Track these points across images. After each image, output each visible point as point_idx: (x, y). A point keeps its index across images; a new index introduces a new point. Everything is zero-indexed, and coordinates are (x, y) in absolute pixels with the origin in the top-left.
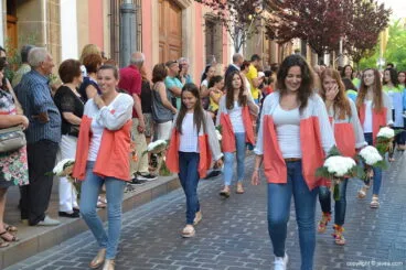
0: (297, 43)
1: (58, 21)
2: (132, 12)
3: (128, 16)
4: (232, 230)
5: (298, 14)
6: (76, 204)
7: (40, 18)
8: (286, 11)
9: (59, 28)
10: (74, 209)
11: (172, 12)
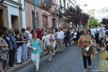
0: (71, 23)
1: (22, 22)
2: (37, 19)
3: (36, 20)
4: (59, 63)
5: (71, 17)
6: (21, 61)
7: (18, 21)
8: (69, 16)
9: (22, 23)
10: (20, 62)
11: (45, 18)
